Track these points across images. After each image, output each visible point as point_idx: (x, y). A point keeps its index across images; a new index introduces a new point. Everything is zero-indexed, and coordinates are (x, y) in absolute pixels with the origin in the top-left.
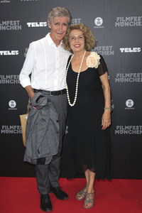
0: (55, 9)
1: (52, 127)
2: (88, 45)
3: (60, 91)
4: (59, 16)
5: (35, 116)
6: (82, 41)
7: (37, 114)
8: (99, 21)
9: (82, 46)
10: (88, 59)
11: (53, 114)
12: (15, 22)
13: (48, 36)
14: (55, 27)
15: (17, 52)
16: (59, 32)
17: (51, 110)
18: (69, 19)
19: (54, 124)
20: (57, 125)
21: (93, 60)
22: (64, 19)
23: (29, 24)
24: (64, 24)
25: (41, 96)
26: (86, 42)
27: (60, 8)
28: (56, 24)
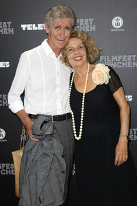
0: (55, 8)
1: (56, 164)
2: (91, 56)
3: (64, 116)
4: (60, 17)
5: (34, 150)
6: (83, 52)
7: (36, 147)
8: (117, 22)
9: (85, 58)
10: (94, 74)
11: (57, 147)
12: (5, 23)
13: (45, 43)
14: (55, 32)
15: (7, 64)
16: (60, 38)
17: (54, 140)
18: (73, 21)
19: (58, 160)
20: (63, 162)
21: (100, 75)
22: (67, 22)
23: (24, 27)
24: (67, 28)
25: (45, 122)
26: (87, 53)
27: (61, 7)
28: (56, 28)
